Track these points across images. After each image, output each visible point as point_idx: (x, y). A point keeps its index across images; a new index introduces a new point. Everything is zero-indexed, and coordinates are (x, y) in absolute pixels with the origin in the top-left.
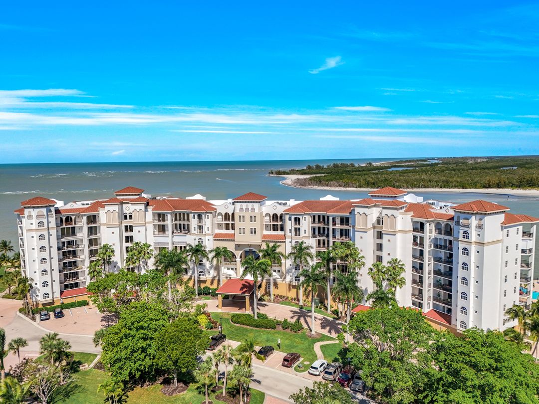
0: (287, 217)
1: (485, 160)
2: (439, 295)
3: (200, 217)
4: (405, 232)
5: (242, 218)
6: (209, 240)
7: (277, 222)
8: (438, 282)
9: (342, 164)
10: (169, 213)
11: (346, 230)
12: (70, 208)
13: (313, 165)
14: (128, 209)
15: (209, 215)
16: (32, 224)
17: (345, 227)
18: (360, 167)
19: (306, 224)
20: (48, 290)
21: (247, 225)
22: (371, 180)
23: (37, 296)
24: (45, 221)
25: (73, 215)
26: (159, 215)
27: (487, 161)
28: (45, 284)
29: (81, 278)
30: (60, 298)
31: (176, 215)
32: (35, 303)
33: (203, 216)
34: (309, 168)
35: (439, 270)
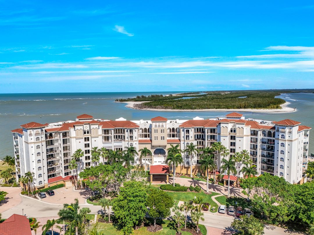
0: (182, 130)
1: (229, 93)
2: (264, 167)
3: (131, 131)
4: (248, 136)
5: (156, 131)
6: (136, 144)
7: (174, 133)
8: (263, 160)
9: (156, 95)
10: (112, 129)
11: (213, 135)
12: (51, 128)
13: (140, 96)
14: (86, 127)
15: (136, 130)
16: (32, 139)
17: (213, 134)
18: (166, 97)
19: (192, 133)
20: (41, 179)
21: (159, 135)
22: (180, 105)
23: (35, 183)
24: (40, 137)
25: (53, 132)
26: (105, 131)
27: (230, 93)
28: (40, 176)
29: (57, 171)
30: (48, 184)
31: (116, 130)
32: (33, 188)
33: (133, 130)
34: (138, 97)
35: (264, 154)
